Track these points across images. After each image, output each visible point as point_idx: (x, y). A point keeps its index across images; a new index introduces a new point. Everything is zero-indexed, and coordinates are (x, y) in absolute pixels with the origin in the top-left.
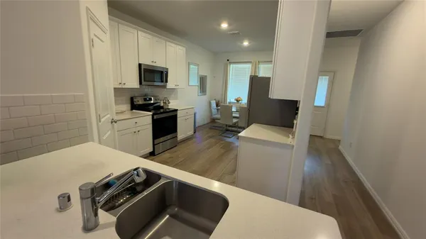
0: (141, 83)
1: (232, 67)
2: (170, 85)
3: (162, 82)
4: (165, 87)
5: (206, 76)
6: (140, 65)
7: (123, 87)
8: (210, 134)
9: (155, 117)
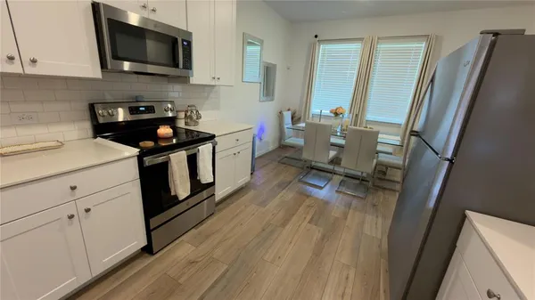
0: (103, 65)
1: (323, 49)
2: (199, 75)
3: (177, 66)
4: (184, 80)
5: (275, 66)
6: (95, 7)
7: (30, 70)
8: (281, 178)
9: (148, 161)
